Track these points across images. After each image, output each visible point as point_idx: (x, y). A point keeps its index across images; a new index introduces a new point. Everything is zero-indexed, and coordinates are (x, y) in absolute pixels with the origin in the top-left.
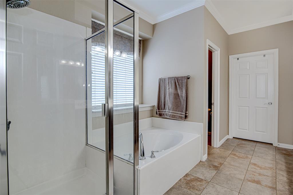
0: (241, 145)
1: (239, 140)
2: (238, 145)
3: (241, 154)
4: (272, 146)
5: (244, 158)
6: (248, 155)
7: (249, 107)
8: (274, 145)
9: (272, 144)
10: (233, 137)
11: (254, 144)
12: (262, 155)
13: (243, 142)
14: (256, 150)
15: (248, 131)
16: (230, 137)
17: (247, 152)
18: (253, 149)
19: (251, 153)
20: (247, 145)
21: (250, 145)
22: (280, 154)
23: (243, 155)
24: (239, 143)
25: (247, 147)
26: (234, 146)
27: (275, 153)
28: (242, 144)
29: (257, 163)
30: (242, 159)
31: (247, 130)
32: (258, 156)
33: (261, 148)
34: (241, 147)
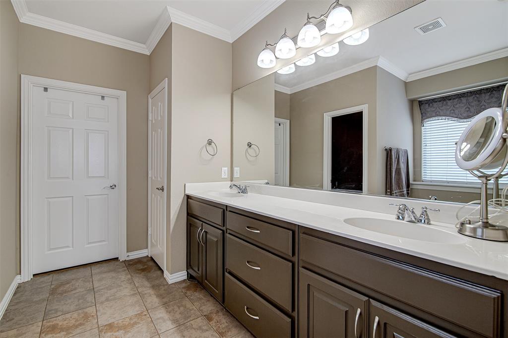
0: (61, 289)
1: (51, 275)
2: (53, 292)
3: (68, 316)
4: (117, 263)
5: (81, 324)
6: (85, 310)
7: (72, 197)
8: (121, 259)
9: (118, 258)
10: (34, 275)
11: (87, 271)
12: (113, 291)
13: (63, 277)
14: (96, 284)
15: (72, 248)
16: (26, 276)
17: (80, 301)
18: (89, 285)
19: (90, 298)
20: (73, 282)
21: (79, 279)
22: (137, 273)
23: (75, 315)
24: (53, 286)
25: (75, 289)
26: (43, 300)
27: (129, 276)
28: (62, 284)
29: (113, 320)
30: (78, 331)
31: (68, 247)
32: (107, 300)
33: (104, 276)
34: (61, 294)
